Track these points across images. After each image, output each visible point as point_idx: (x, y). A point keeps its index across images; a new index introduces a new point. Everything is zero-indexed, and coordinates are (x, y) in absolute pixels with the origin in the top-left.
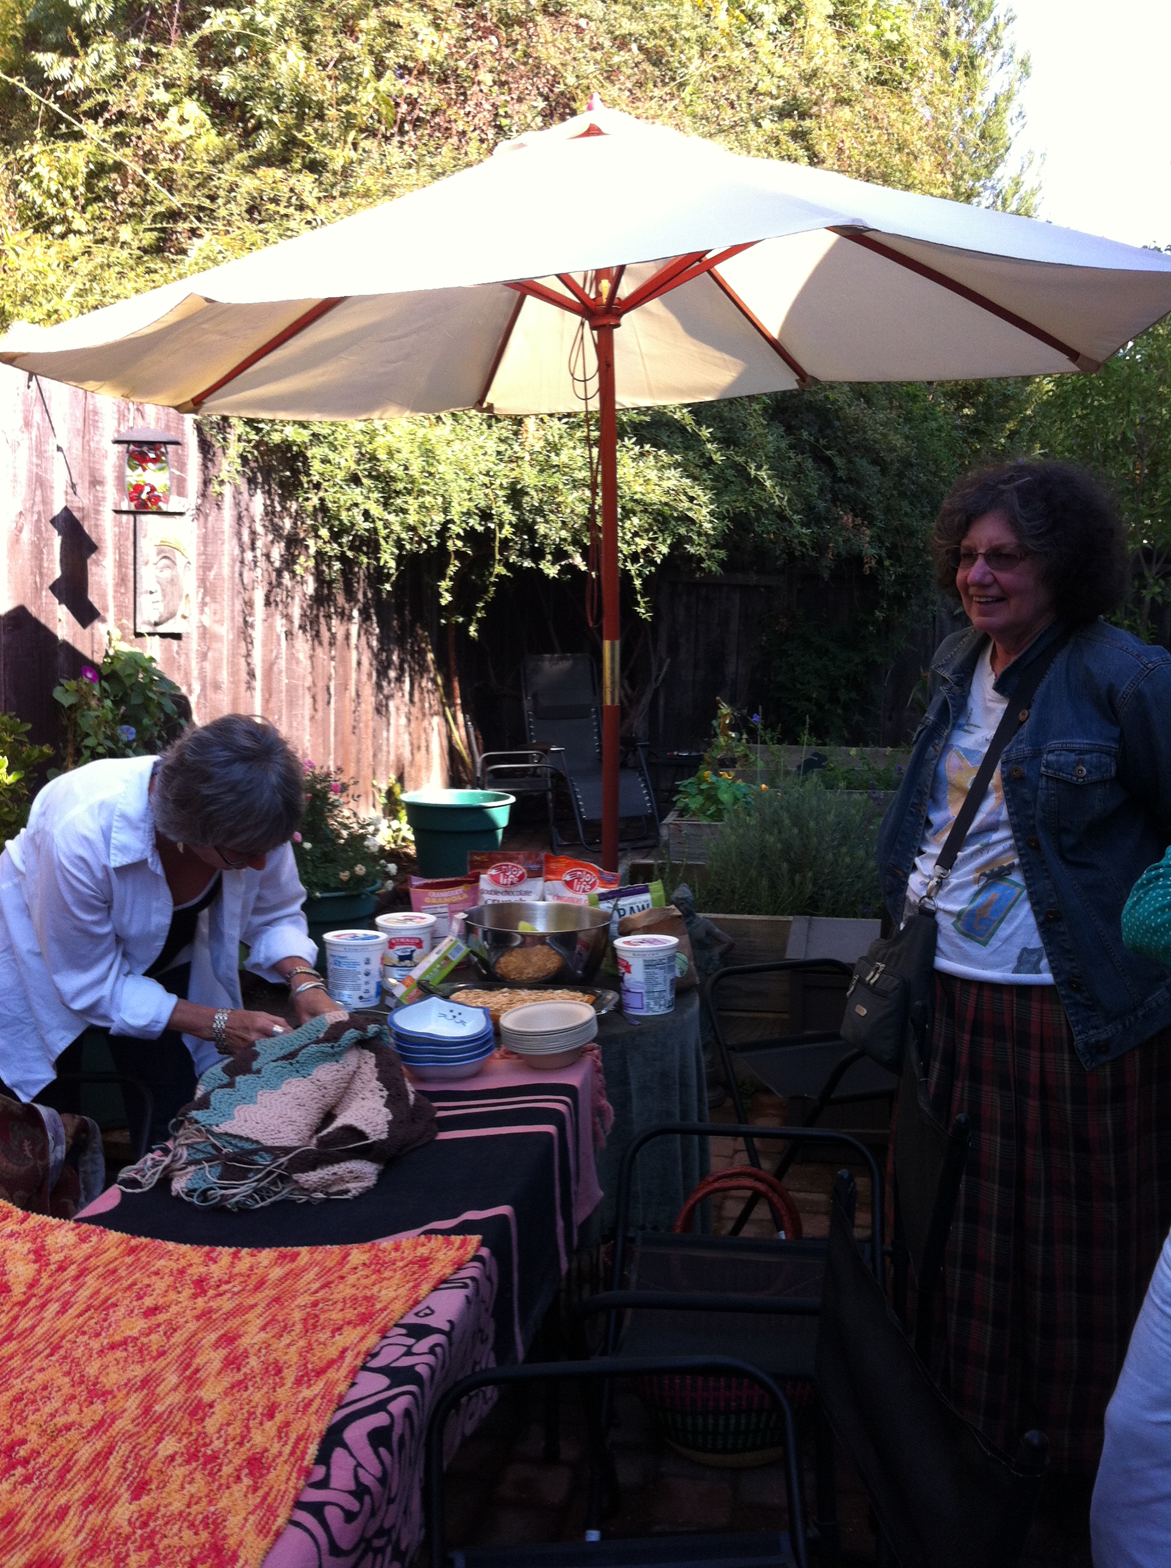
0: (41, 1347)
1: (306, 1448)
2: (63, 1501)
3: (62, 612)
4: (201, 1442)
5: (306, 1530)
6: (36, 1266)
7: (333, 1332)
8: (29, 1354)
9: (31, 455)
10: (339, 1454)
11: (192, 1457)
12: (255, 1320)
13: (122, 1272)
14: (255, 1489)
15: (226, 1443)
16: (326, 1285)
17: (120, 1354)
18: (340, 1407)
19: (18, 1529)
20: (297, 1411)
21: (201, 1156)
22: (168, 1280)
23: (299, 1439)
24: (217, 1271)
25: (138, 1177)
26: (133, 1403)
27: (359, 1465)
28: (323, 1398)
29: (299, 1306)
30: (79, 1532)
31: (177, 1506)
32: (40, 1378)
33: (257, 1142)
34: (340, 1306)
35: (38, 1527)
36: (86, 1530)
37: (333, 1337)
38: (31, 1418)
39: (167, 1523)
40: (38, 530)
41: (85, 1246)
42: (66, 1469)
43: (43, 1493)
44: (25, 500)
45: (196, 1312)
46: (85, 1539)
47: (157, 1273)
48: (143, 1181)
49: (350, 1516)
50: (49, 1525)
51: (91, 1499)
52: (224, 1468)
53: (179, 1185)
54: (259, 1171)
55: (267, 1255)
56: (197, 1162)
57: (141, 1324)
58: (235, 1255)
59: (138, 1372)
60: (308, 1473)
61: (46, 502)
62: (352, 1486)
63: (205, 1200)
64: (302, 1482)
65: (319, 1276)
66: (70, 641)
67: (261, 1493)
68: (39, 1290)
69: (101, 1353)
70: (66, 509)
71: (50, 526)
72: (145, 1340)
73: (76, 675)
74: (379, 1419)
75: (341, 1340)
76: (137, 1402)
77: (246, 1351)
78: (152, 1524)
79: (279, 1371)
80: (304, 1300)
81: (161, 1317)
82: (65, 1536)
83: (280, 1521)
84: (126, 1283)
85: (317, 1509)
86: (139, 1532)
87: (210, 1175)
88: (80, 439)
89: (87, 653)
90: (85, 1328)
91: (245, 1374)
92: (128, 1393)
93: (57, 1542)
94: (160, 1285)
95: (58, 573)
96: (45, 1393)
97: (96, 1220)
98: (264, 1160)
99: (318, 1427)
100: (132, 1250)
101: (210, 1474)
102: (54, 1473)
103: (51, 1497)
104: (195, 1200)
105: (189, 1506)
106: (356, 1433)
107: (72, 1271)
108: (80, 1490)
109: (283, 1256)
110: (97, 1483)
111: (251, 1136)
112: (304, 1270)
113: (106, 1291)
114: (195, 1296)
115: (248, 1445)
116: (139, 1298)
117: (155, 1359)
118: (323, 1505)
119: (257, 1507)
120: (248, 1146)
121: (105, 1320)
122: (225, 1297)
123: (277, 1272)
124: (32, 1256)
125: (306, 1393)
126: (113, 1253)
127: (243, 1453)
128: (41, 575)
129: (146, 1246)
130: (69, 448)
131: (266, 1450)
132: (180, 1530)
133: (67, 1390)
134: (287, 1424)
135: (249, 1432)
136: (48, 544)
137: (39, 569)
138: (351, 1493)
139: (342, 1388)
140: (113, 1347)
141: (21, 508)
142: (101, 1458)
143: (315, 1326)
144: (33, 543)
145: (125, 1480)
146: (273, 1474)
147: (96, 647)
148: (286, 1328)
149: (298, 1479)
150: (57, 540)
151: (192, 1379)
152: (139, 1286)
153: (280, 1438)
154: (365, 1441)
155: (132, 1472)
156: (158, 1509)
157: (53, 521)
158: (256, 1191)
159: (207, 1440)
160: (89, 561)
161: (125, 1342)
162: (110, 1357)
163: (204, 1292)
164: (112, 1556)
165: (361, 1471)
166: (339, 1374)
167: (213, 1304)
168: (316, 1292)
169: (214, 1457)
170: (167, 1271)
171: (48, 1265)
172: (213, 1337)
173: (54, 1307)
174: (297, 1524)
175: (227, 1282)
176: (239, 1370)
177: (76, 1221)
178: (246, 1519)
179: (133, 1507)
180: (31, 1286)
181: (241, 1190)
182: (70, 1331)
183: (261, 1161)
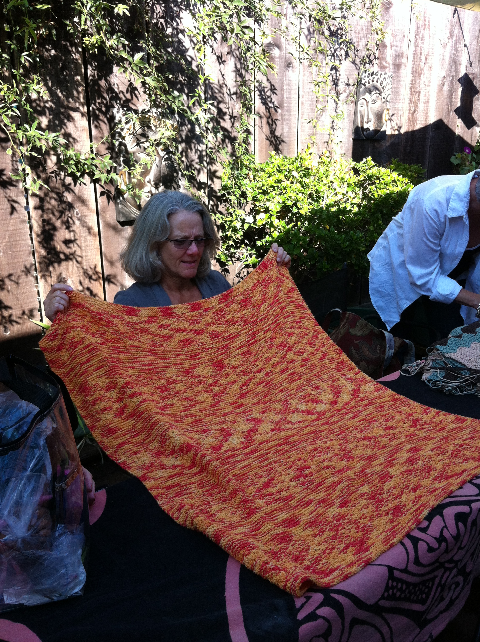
0: (337, 430)
1: (423, 510)
2: (311, 498)
3: (459, 122)
4: (379, 492)
5: (406, 549)
6: (352, 397)
7: (464, 460)
8: (330, 432)
9: (452, 50)
10: (437, 519)
11: (373, 497)
12: (431, 444)
13: (385, 408)
14: (392, 522)
15: (389, 496)
16: (472, 438)
17: (366, 442)
18: (449, 497)
19: (289, 503)
20: (428, 492)
21: (438, 366)
22: (403, 416)
23: (422, 505)
24: (426, 418)
25: (409, 369)
26: (359, 466)
27: (446, 527)
28: (443, 490)
29: (454, 444)
30: (312, 513)
31: (355, 517)
32: (329, 443)
33: (464, 365)
34: (473, 449)
35: (297, 506)
36: (315, 513)
37: (462, 463)
38: (316, 459)
39: (347, 523)
40: (451, 84)
41: (376, 393)
42: (320, 484)
43: (306, 492)
44: (447, 71)
45: (408, 434)
46: (313, 517)
47: (399, 412)
48: (411, 371)
49: (430, 549)
50: (302, 506)
51: (323, 501)
52: (383, 507)
53: (425, 377)
54: (462, 378)
55: (452, 417)
56: (436, 368)
57: (382, 432)
58: (437, 414)
59: (369, 452)
60: (419, 522)
61: (457, 71)
62: (438, 536)
63: (435, 386)
64: (414, 526)
65: (470, 433)
66: (461, 135)
67: (393, 524)
68: (348, 407)
69: (359, 440)
70: (466, 74)
71: (458, 82)
72: (380, 439)
73: (462, 150)
74: (465, 509)
75: (465, 466)
76: (361, 465)
77: (419, 457)
78: (341, 521)
79: (430, 471)
80: (459, 442)
81: (392, 432)
82: (306, 513)
83: (395, 540)
84: (384, 413)
85: (415, 541)
86: (335, 522)
87: (440, 375)
88: (476, 40)
89: (469, 141)
90: (358, 428)
91: (414, 467)
92: (360, 460)
93: (301, 514)
94: (399, 417)
95: (459, 104)
96: (327, 450)
97: (386, 384)
98: (465, 374)
99: (433, 502)
100: (395, 400)
101: (376, 507)
102: (314, 484)
103: (308, 494)
104: (430, 385)
105: (361, 519)
106: (450, 512)
107: (366, 402)
108: (321, 495)
109: (458, 419)
110: (329, 495)
111: (462, 362)
112: (465, 428)
113: (375, 414)
114: (411, 426)
115: (398, 500)
116: (387, 421)
117: (379, 449)
118: (418, 540)
119: (389, 530)
120: (459, 366)
121: (368, 426)
122: (423, 431)
123: (453, 426)
124: (352, 392)
125: (437, 485)
126: (387, 399)
127: (395, 503)
128: (451, 105)
129: (401, 399)
130: (470, 45)
131: (405, 505)
132: (352, 528)
133: (336, 452)
134: (420, 497)
135: (402, 494)
136: (456, 91)
137: (450, 103)
138: (435, 538)
139: (454, 488)
140: (365, 438)
141: (444, 74)
142: (335, 485)
143: (457, 455)
144: (449, 90)
145: (340, 497)
146: (403, 517)
147: (473, 138)
148: (443, 452)
149: (413, 524)
150: (460, 89)
151: (390, 463)
152: (390, 415)
153: (414, 502)
154: (453, 516)
155: (344, 495)
156: (347, 516)
157: (459, 80)
158: (458, 387)
159: (382, 492)
160: (474, 98)
161: (371, 438)
162: (362, 443)
163: (415, 426)
164: (319, 528)
165: (445, 530)
166: (455, 481)
167: (417, 432)
168: (466, 440)
169: (381, 501)
170: (405, 412)
171: (357, 397)
172: (409, 446)
173: (351, 415)
174: (403, 544)
175: (428, 424)
176: (412, 465)
177: (377, 382)
178: (381, 534)
179: (338, 511)
180: (346, 404)
181: (452, 385)
182: (351, 427)
183: (464, 374)
